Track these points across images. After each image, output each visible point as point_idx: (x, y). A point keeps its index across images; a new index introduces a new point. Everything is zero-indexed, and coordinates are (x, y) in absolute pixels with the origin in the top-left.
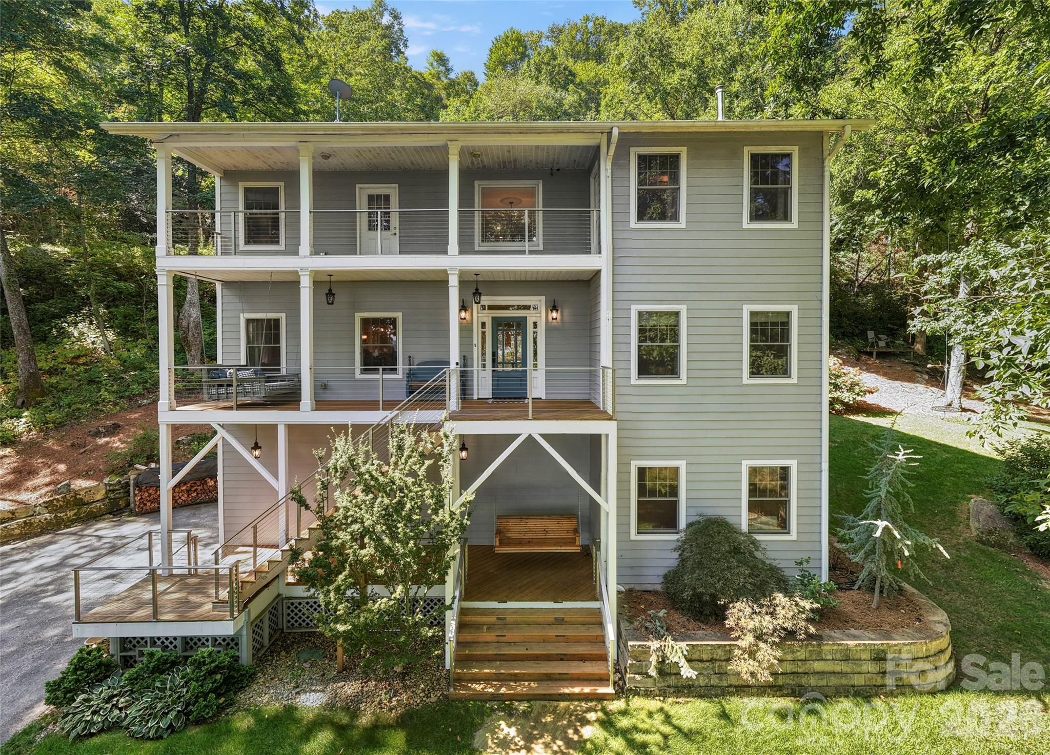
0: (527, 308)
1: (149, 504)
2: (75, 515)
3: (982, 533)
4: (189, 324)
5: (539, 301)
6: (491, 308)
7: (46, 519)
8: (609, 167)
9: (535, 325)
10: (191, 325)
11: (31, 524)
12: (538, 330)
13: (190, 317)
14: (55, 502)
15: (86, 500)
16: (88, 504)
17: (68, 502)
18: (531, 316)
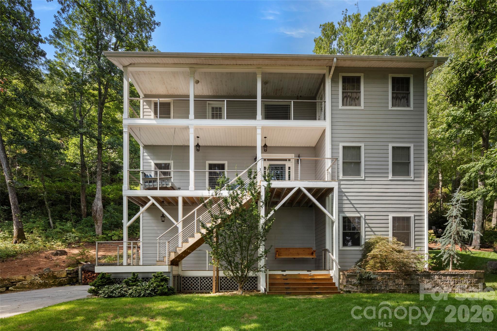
0: (285, 160)
1: (88, 280)
2: (53, 282)
3: (493, 270)
4: (97, 209)
5: (291, 156)
6: (269, 160)
7: (40, 282)
8: (330, 81)
9: (289, 168)
10: (98, 210)
11: (34, 283)
12: (291, 170)
13: (98, 205)
14: (44, 275)
15: (58, 276)
16: (59, 278)
17: (50, 276)
18: (288, 164)
